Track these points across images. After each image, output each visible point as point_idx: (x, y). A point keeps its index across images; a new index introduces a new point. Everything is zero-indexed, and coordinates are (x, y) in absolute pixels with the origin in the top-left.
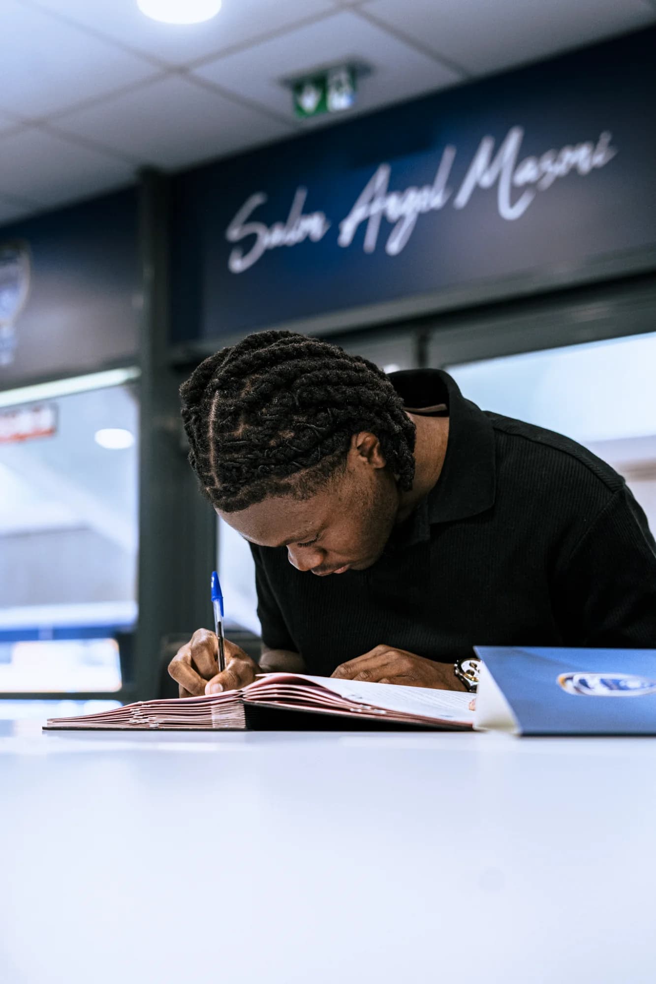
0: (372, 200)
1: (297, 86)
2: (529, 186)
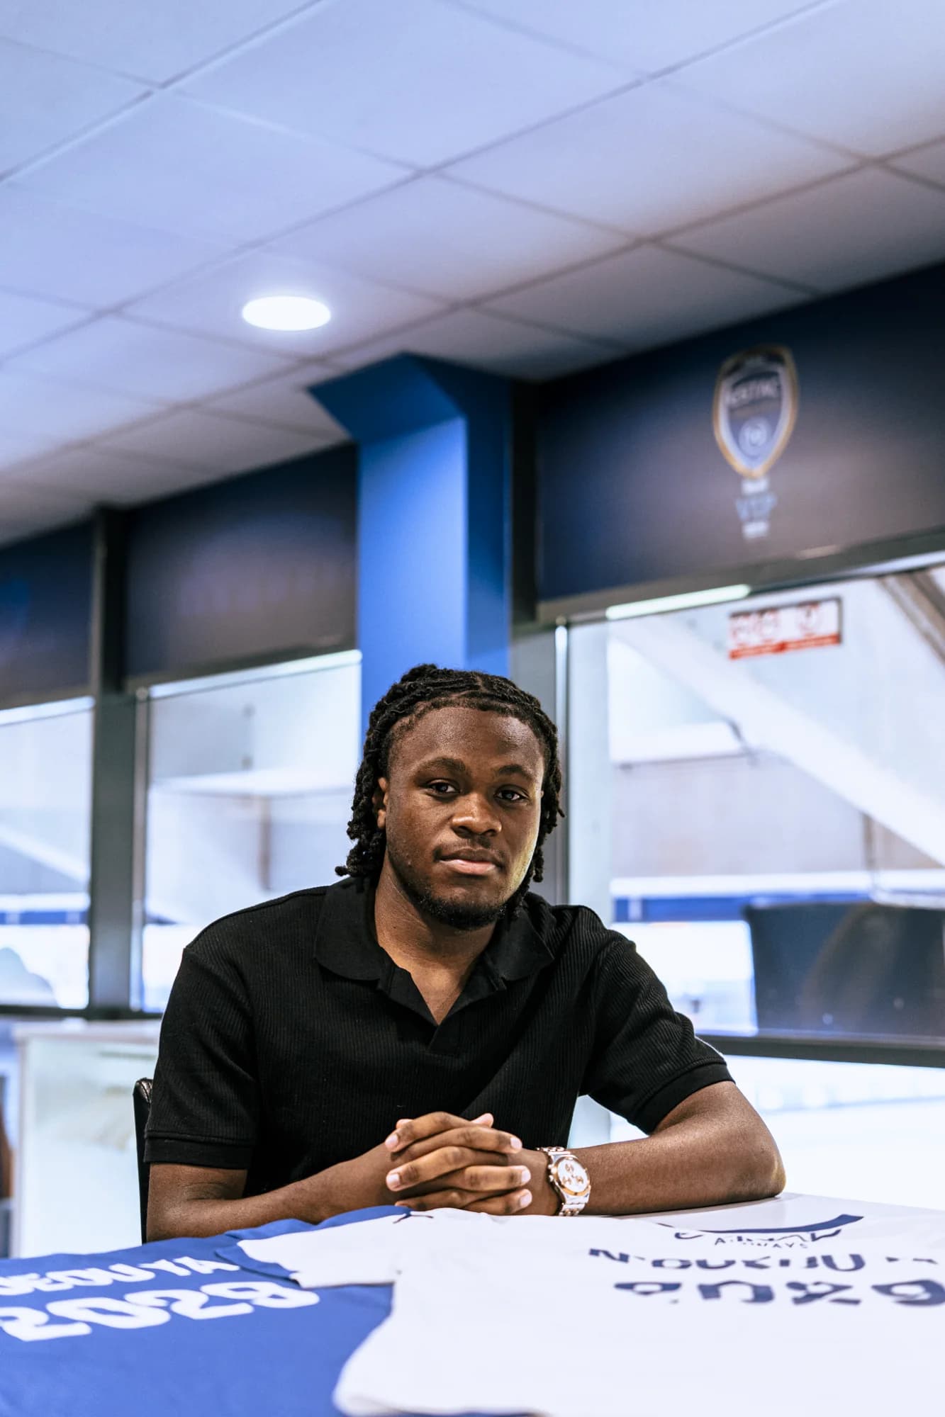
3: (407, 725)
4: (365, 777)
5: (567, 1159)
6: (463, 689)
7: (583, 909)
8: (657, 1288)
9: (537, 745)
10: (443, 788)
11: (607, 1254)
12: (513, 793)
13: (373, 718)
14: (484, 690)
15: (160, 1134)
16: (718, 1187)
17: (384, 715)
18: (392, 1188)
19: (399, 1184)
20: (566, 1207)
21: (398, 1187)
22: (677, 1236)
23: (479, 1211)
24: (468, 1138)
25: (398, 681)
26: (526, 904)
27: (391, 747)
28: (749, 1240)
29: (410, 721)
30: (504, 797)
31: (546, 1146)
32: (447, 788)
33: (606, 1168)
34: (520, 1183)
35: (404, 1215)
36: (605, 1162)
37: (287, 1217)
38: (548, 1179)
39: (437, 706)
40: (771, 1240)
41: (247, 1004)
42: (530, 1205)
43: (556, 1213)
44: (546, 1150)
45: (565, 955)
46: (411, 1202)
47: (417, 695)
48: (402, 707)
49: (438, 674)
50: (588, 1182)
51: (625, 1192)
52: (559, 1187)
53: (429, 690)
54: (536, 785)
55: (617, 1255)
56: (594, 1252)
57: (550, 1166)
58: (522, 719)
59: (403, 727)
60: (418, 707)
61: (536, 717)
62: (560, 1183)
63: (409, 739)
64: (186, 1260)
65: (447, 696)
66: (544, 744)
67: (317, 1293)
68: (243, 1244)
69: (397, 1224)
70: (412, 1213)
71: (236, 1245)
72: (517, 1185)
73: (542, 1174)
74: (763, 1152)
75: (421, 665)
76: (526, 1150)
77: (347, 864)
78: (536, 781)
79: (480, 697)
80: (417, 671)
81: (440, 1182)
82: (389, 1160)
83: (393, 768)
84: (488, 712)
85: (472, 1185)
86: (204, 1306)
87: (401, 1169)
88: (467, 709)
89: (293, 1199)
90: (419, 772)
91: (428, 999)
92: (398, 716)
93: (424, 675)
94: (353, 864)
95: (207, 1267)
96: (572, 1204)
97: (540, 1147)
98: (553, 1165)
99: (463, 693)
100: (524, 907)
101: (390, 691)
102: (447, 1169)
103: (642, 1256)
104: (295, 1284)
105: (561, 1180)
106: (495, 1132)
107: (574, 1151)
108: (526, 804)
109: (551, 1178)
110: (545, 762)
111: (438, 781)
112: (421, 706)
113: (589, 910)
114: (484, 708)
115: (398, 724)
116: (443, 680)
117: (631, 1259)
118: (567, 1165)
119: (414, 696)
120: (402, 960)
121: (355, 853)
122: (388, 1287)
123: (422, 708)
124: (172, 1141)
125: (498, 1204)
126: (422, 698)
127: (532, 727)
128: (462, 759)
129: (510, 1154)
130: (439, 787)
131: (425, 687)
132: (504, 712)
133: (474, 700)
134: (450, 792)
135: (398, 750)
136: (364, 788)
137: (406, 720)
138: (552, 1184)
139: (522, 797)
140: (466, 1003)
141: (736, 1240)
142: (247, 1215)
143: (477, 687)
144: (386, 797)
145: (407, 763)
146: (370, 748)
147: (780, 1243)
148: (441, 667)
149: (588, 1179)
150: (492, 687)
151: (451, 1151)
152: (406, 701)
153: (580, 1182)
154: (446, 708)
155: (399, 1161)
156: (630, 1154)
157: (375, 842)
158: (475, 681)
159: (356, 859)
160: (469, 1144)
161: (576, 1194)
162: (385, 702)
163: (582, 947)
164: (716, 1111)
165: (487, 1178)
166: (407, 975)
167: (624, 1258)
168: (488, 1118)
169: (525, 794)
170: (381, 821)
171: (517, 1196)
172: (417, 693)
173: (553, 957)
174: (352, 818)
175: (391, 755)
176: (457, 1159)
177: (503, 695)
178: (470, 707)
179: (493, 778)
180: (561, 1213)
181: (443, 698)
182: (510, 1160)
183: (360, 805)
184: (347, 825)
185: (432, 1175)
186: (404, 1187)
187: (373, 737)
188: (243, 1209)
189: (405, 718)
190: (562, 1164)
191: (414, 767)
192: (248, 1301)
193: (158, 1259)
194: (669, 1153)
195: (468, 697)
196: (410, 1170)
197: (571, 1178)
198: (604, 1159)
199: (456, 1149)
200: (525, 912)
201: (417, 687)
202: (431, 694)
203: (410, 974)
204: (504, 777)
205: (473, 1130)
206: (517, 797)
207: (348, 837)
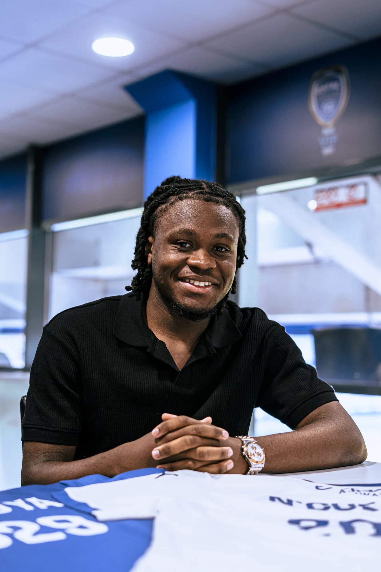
3: (165, 209)
4: (141, 236)
5: (253, 443)
6: (195, 189)
7: (257, 310)
8: (313, 524)
9: (235, 221)
10: (184, 245)
11: (280, 500)
12: (222, 248)
13: (146, 205)
14: (207, 190)
15: (29, 426)
16: (333, 458)
17: (152, 203)
18: (155, 458)
19: (159, 456)
20: (251, 469)
21: (158, 457)
22: (317, 488)
23: (204, 472)
24: (198, 431)
25: (160, 185)
26: (227, 306)
27: (155, 221)
28: (358, 491)
29: (166, 207)
30: (217, 250)
31: (240, 435)
32: (186, 245)
33: (274, 447)
34: (227, 456)
35: (161, 474)
36: (273, 444)
37: (96, 473)
38: (242, 454)
39: (181, 199)
40: (371, 491)
41: (77, 357)
42: (233, 469)
43: (245, 473)
44: (240, 437)
45: (248, 334)
46: (166, 466)
47: (170, 192)
48: (162, 199)
49: (181, 181)
50: (264, 456)
51: (284, 461)
52: (248, 458)
53: (176, 190)
54: (234, 243)
55: (285, 501)
56: (272, 499)
57: (243, 447)
58: (227, 207)
59: (162, 210)
60: (170, 199)
61: (235, 206)
62: (248, 456)
63: (165, 217)
64: (34, 500)
65: (187, 193)
66: (239, 221)
67: (108, 525)
68: (68, 490)
69: (158, 479)
70: (166, 472)
71: (63, 490)
72: (226, 457)
73: (239, 451)
74: (356, 440)
75: (172, 176)
76: (230, 437)
77: (132, 285)
78: (235, 241)
79: (205, 194)
80: (170, 180)
81: (183, 455)
82: (153, 442)
83: (157, 233)
84: (209, 203)
85: (200, 457)
86: (36, 534)
87: (160, 448)
88: (198, 201)
89: (100, 463)
90: (170, 236)
91: (175, 357)
92: (159, 204)
93: (173, 182)
94: (134, 285)
95: (44, 504)
96: (255, 468)
97: (237, 436)
98: (245, 446)
99: (195, 192)
100: (226, 307)
101: (155, 190)
102: (187, 448)
103: (300, 501)
104: (94, 518)
105: (249, 454)
106: (213, 427)
107: (255, 438)
108: (229, 253)
109: (244, 453)
110: (240, 230)
111: (181, 241)
112: (172, 199)
113: (260, 310)
114: (207, 200)
115: (159, 208)
116: (184, 185)
117: (294, 503)
118: (252, 446)
119: (168, 193)
120: (160, 337)
121: (136, 279)
122: (150, 521)
123: (172, 200)
124: (35, 430)
125: (215, 468)
126: (173, 194)
127: (233, 211)
128: (195, 229)
129: (221, 440)
130: (181, 244)
131: (175, 188)
132: (217, 202)
133: (202, 196)
134: (187, 247)
135: (159, 223)
136: (140, 242)
137: (164, 206)
138: (244, 457)
139: (227, 250)
140: (194, 360)
141: (351, 490)
142: (74, 471)
143: (203, 189)
144: (152, 247)
145: (165, 230)
146: (143, 221)
147: (376, 493)
148: (183, 177)
149: (264, 454)
150: (212, 188)
151: (188, 438)
152: (164, 196)
153: (259, 456)
154: (186, 200)
155: (159, 443)
156: (287, 440)
157: (146, 273)
158: (202, 185)
159: (136, 282)
160: (199, 434)
161: (257, 462)
162: (152, 196)
163: (257, 329)
164: (331, 417)
165: (209, 453)
166: (163, 344)
167: (290, 502)
168: (209, 419)
169: (229, 248)
170: (149, 260)
171: (225, 464)
172: (170, 191)
173: (242, 335)
174: (134, 258)
175: (155, 225)
176: (193, 442)
177: (217, 193)
178: (200, 200)
179: (212, 240)
180: (249, 473)
181: (184, 195)
182: (221, 443)
183: (138, 251)
184: (131, 262)
185: (177, 452)
186: (161, 458)
187: (145, 214)
188: (72, 467)
189: (163, 205)
190: (250, 446)
191: (168, 234)
192: (63, 530)
193: (17, 498)
194: (307, 440)
195: (198, 194)
196: (165, 448)
197: (255, 454)
198: (272, 443)
199: (191, 437)
200: (227, 310)
201: (170, 188)
202: (177, 193)
203: (165, 343)
204: (217, 239)
205: (200, 426)
206: (224, 250)
207: (132, 268)
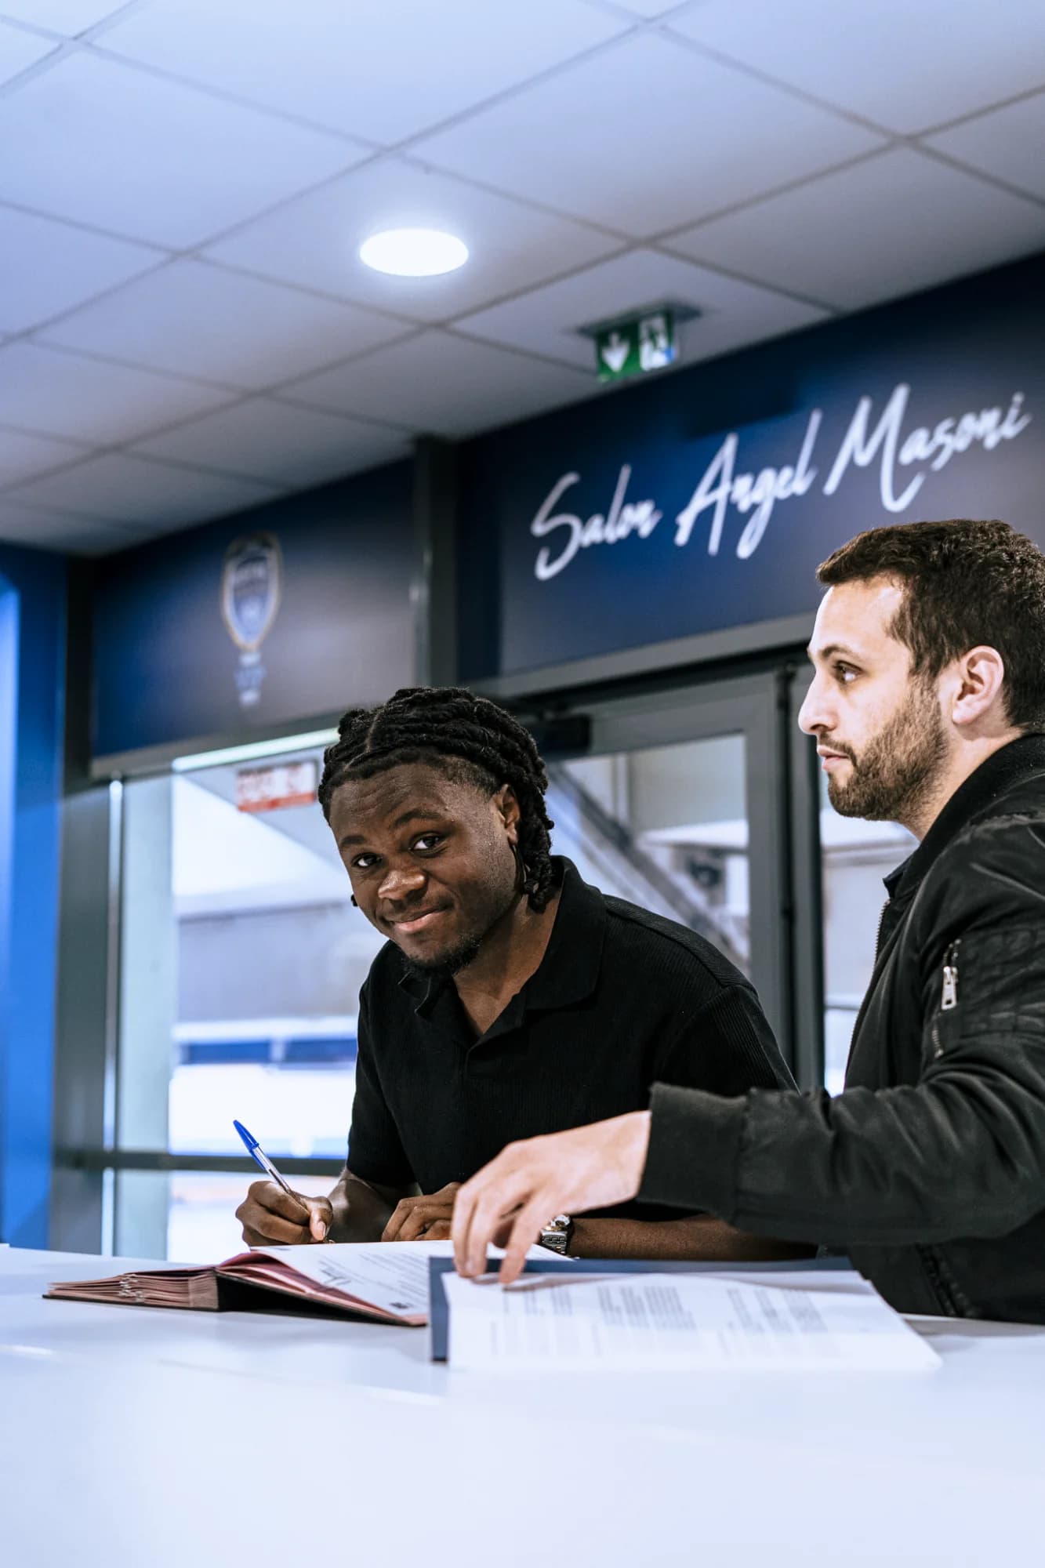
0: (716, 484)
1: (601, 335)
2: (919, 465)
